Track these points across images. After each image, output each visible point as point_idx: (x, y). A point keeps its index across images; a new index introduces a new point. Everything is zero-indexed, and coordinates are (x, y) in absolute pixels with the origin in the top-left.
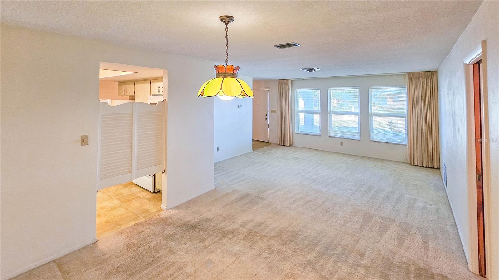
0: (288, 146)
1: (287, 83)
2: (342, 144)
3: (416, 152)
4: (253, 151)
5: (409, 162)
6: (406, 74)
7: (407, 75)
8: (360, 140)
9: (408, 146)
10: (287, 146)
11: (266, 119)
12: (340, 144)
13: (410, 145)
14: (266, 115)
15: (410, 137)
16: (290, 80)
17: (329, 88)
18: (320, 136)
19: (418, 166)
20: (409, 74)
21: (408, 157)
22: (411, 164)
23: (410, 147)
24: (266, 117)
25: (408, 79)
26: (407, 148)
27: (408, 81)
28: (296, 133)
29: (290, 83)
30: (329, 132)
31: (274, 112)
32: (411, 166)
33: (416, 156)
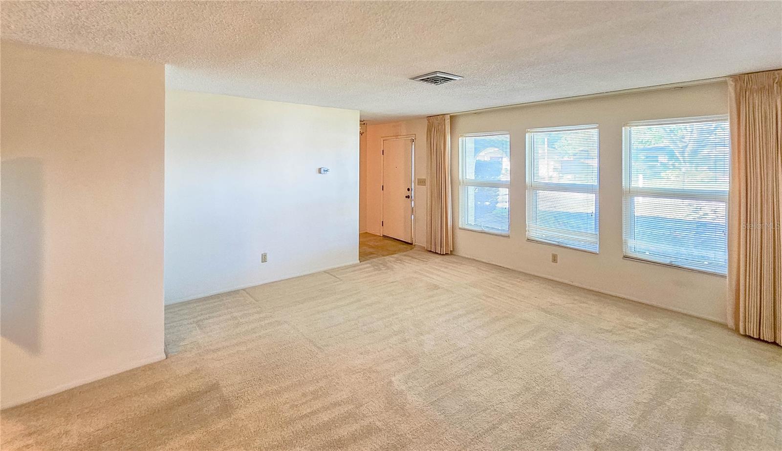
0: (443, 254)
1: (443, 122)
2: (555, 259)
3: (754, 299)
4: (360, 262)
5: (731, 323)
6: (727, 79)
7: (731, 83)
8: (597, 254)
9: (730, 281)
10: (440, 254)
11: (408, 197)
12: (551, 258)
13: (734, 277)
14: (408, 190)
15: (735, 256)
16: (448, 116)
17: (529, 130)
18: (508, 237)
19: (759, 339)
20: (738, 78)
21: (730, 310)
22: (736, 330)
23: (734, 283)
24: (408, 193)
25: (733, 95)
26: (727, 286)
27: (734, 100)
28: (460, 229)
29: (448, 122)
30: (527, 229)
31: (421, 182)
32: (736, 339)
33: (754, 312)
